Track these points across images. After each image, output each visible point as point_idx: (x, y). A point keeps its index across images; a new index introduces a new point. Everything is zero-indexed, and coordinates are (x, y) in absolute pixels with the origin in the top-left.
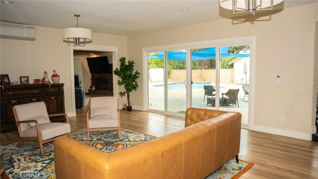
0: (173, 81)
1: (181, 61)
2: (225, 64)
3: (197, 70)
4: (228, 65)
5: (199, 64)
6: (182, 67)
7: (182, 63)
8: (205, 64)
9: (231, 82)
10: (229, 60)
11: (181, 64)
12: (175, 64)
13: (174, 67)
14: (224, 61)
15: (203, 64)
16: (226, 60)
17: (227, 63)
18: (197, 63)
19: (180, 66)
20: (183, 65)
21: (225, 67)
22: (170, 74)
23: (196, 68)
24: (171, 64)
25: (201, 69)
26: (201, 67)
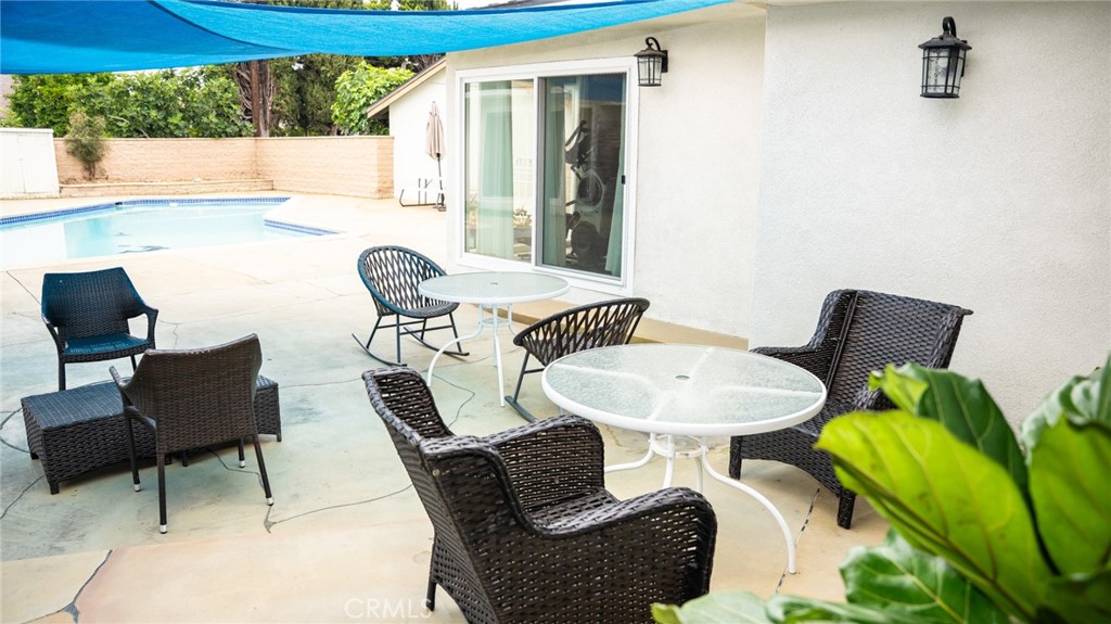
0: (111, 195)
1: (151, 99)
2: (355, 115)
3: (237, 141)
4: (364, 121)
5: (247, 112)
6: (162, 124)
7: (158, 108)
8: (273, 112)
9: (378, 196)
10: (370, 94)
11: (153, 113)
12: (125, 112)
13: (120, 124)
14: (352, 101)
15: (265, 113)
16: (356, 96)
17: (360, 108)
18: (235, 107)
19: (150, 121)
20: (165, 119)
21: (355, 129)
22: (99, 159)
23: (228, 130)
24: (102, 112)
25: (257, 134)
26: (258, 127)
